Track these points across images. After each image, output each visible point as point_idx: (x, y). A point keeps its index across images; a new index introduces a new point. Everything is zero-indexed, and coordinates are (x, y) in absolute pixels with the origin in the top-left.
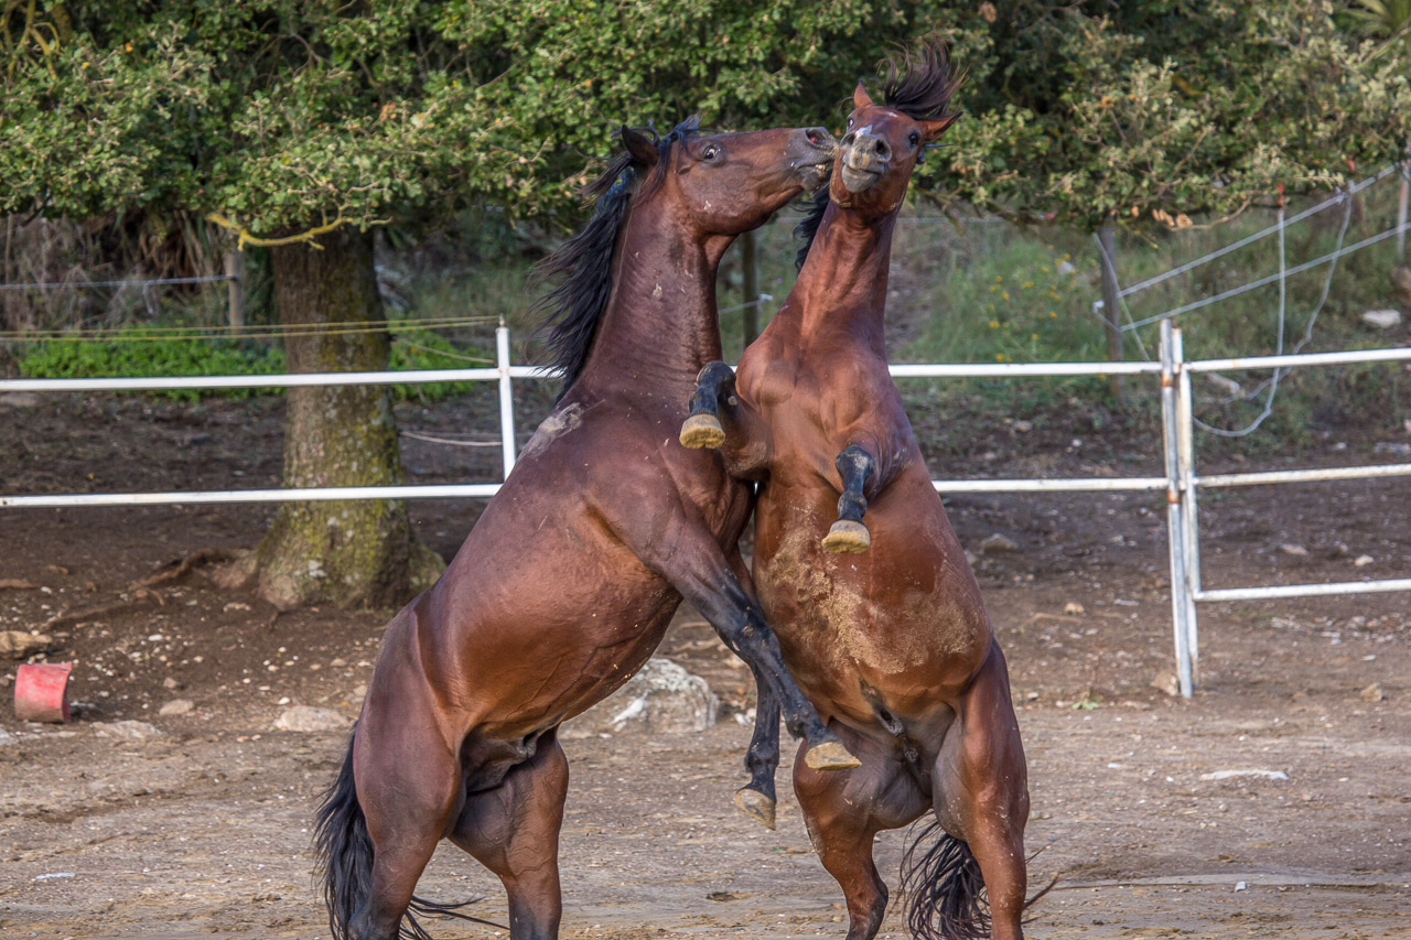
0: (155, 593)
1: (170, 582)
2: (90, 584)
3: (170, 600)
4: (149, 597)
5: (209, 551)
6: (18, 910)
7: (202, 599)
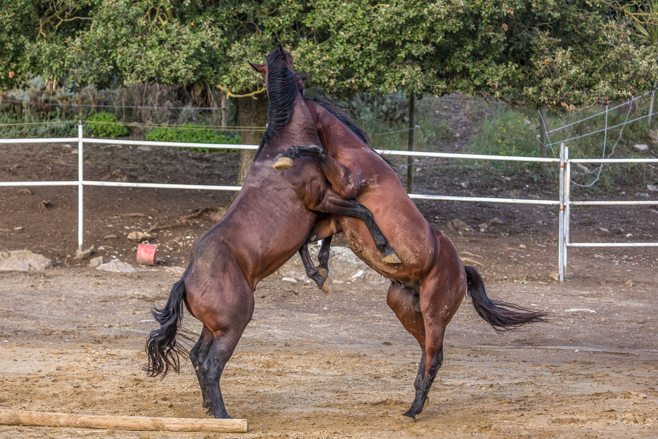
0: (189, 221)
1: (194, 217)
2: (166, 216)
3: (194, 224)
4: (187, 222)
5: (209, 207)
6: (134, 332)
7: (205, 224)
